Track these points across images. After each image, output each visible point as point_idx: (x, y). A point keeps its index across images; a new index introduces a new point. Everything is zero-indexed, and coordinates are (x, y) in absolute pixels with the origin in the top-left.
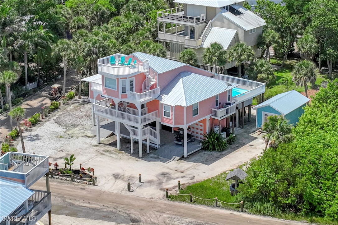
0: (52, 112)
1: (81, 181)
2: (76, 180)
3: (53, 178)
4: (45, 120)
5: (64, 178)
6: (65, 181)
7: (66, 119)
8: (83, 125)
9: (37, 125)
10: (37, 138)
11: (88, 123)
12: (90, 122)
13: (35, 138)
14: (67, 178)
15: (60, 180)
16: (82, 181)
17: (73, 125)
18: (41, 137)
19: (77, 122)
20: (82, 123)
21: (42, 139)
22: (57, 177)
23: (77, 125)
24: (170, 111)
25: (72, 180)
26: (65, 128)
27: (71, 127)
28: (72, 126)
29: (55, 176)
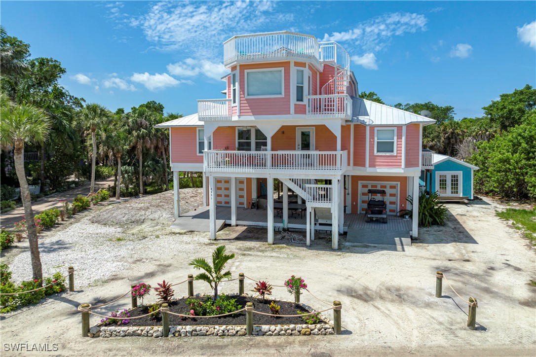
0: (78, 212)
1: (286, 327)
2: (265, 327)
3: (170, 335)
4: (68, 223)
5: (217, 327)
6: (227, 340)
7: (115, 215)
8: (155, 220)
9: (53, 229)
10: (60, 246)
11: (164, 215)
12: (166, 214)
13: (56, 247)
14: (230, 327)
15: (204, 341)
16: (292, 326)
17: (133, 222)
18: (71, 244)
19: (141, 215)
20: (151, 217)
21: (75, 247)
22: (189, 328)
23: (142, 221)
24: (395, 138)
25: (250, 332)
26: (119, 227)
27: (131, 225)
28: (131, 223)
29: (179, 328)
